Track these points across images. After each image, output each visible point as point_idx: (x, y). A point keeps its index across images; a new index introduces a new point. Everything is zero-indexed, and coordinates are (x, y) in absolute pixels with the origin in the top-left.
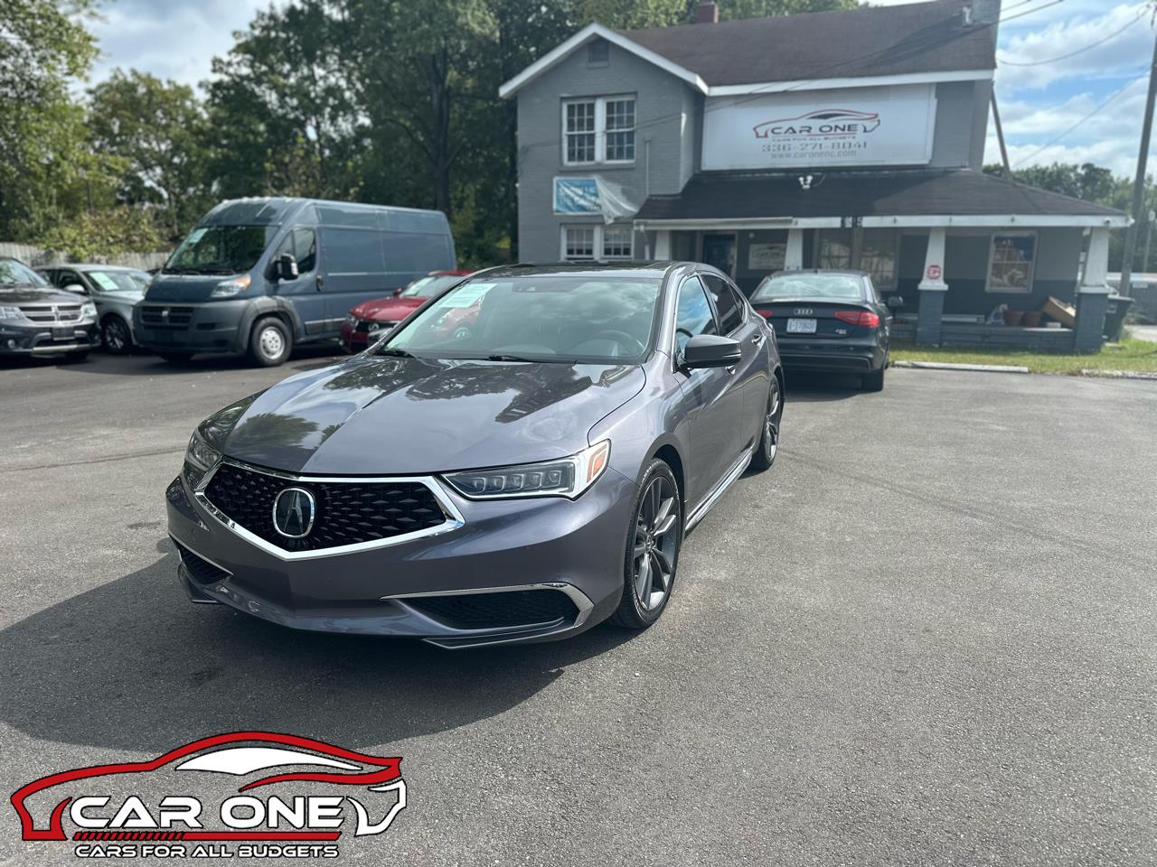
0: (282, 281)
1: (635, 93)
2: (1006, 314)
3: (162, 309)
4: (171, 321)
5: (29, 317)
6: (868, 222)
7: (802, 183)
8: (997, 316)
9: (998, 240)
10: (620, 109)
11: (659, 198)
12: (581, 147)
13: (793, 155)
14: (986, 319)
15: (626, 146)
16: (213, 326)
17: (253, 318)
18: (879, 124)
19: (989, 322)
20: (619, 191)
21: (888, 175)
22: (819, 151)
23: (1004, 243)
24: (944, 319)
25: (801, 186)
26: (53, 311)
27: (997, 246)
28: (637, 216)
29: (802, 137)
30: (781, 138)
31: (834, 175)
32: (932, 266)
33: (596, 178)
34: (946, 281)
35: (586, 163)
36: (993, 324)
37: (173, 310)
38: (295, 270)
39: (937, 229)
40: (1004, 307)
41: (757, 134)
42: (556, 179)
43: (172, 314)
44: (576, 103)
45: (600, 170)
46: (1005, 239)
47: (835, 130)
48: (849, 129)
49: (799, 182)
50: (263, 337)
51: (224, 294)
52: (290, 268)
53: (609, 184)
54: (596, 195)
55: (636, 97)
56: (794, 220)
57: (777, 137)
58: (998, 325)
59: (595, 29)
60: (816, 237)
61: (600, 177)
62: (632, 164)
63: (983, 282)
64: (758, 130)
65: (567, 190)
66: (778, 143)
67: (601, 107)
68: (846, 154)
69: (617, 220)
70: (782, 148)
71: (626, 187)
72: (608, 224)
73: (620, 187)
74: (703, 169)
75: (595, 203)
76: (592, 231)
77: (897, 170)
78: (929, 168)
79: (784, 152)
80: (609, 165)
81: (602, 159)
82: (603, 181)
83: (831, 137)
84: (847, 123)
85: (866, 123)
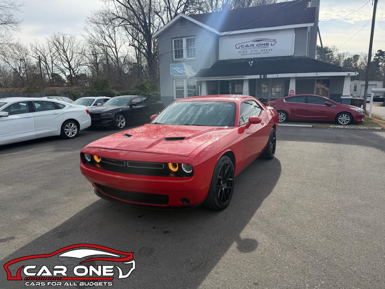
1: (195, 35)
9: (318, 81)
10: (191, 42)
11: (204, 70)
12: (179, 54)
13: (248, 54)
15: (193, 53)
21: (279, 60)
22: (257, 52)
23: (320, 82)
25: (249, 65)
28: (197, 76)
31: (262, 60)
32: (291, 90)
33: (184, 64)
35: (180, 59)
39: (293, 78)
42: (171, 65)
44: (177, 39)
45: (185, 61)
46: (320, 80)
49: (249, 63)
53: (188, 66)
55: (195, 37)
56: (245, 76)
59: (181, 15)
62: (195, 59)
64: (236, 46)
65: (174, 68)
66: (243, 50)
67: (184, 40)
68: (265, 53)
69: (191, 78)
70: (244, 52)
71: (193, 66)
72: (188, 79)
73: (191, 67)
74: (219, 59)
75: (183, 72)
76: (183, 81)
77: (283, 58)
78: (293, 57)
79: (245, 53)
80: (187, 59)
81: (185, 57)
82: (186, 65)
83: (260, 47)
84: (266, 43)
85: (271, 42)
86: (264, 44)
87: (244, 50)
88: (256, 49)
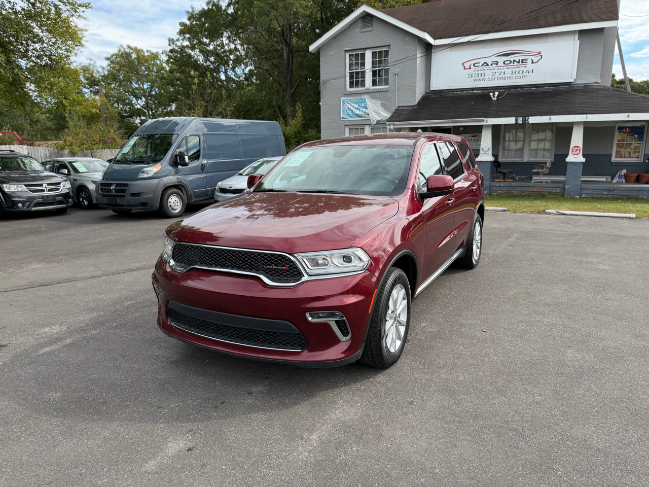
0: (180, 167)
1: (389, 45)
2: (626, 176)
3: (111, 185)
4: (116, 192)
5: (30, 190)
6: (533, 120)
7: (492, 96)
8: (620, 177)
9: (620, 129)
10: (380, 57)
11: (403, 108)
12: (357, 79)
13: (487, 79)
14: (612, 179)
15: (383, 77)
16: (139, 194)
17: (163, 189)
18: (541, 58)
19: (615, 181)
20: (380, 104)
21: (547, 89)
22: (504, 76)
23: (624, 130)
24: (582, 179)
25: (491, 98)
26: (44, 186)
27: (619, 132)
28: (390, 120)
29: (492, 68)
30: (479, 70)
31: (513, 91)
32: (575, 147)
33: (366, 97)
34: (584, 156)
35: (360, 89)
36: (618, 183)
37: (117, 185)
38: (187, 160)
39: (578, 123)
40: (624, 171)
41: (464, 67)
42: (342, 99)
43: (116, 188)
44: (354, 53)
45: (368, 93)
46: (625, 128)
47: (514, 63)
48: (522, 62)
49: (490, 96)
50: (170, 200)
51: (145, 176)
52: (184, 159)
53: (373, 101)
54: (366, 108)
55: (389, 48)
56: (485, 119)
57: (476, 69)
58: (621, 183)
59: (364, 8)
60: (502, 130)
61: (368, 97)
62: (387, 88)
63: (611, 155)
64: (464, 64)
65: (348, 105)
66: (478, 72)
67: (368, 55)
68: (520, 77)
69: (378, 123)
70: (480, 75)
71: (383, 102)
72: (372, 124)
73: (380, 102)
74: (431, 89)
75: (365, 112)
76: (364, 129)
77: (553, 86)
78: (574, 85)
79: (481, 77)
80: (373, 89)
81: (370, 86)
82: (370, 99)
83: (511, 67)
84: (521, 58)
85: (533, 58)
86: (518, 61)
87: (480, 72)
88: (503, 71)
